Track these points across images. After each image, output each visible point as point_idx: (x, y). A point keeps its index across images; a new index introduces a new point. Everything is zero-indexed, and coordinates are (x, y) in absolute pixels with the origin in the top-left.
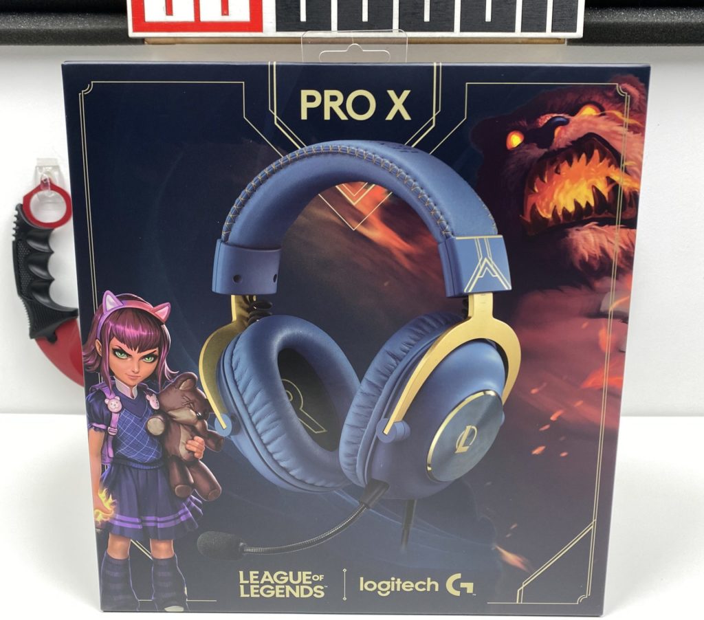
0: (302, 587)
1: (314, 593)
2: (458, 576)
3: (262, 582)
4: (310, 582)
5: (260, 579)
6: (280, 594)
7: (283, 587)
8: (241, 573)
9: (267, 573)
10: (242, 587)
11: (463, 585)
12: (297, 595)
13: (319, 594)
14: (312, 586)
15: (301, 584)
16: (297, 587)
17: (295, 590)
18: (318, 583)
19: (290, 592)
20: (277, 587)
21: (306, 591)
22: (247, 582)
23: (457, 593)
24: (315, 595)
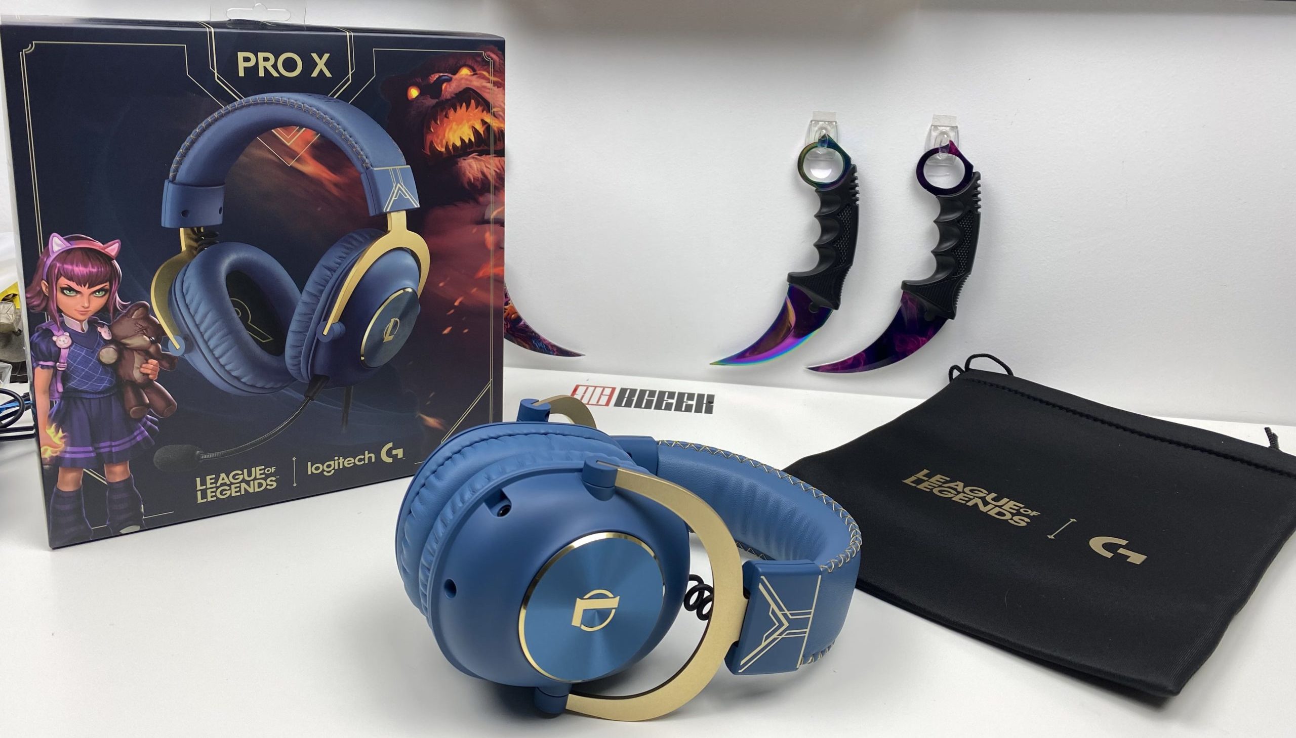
0: (256, 482)
1: (267, 485)
2: (390, 445)
3: (218, 484)
4: (263, 476)
5: (216, 483)
6: (236, 492)
7: (238, 485)
8: (198, 480)
9: (223, 475)
10: (199, 493)
11: (394, 452)
12: (251, 490)
13: (272, 485)
14: (265, 479)
15: (255, 479)
16: (252, 482)
17: (249, 486)
18: (271, 475)
19: (245, 489)
20: (233, 486)
21: (260, 485)
22: (204, 487)
23: (390, 460)
24: (268, 487)
